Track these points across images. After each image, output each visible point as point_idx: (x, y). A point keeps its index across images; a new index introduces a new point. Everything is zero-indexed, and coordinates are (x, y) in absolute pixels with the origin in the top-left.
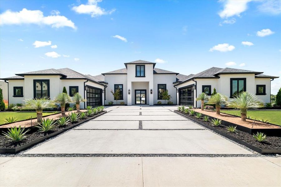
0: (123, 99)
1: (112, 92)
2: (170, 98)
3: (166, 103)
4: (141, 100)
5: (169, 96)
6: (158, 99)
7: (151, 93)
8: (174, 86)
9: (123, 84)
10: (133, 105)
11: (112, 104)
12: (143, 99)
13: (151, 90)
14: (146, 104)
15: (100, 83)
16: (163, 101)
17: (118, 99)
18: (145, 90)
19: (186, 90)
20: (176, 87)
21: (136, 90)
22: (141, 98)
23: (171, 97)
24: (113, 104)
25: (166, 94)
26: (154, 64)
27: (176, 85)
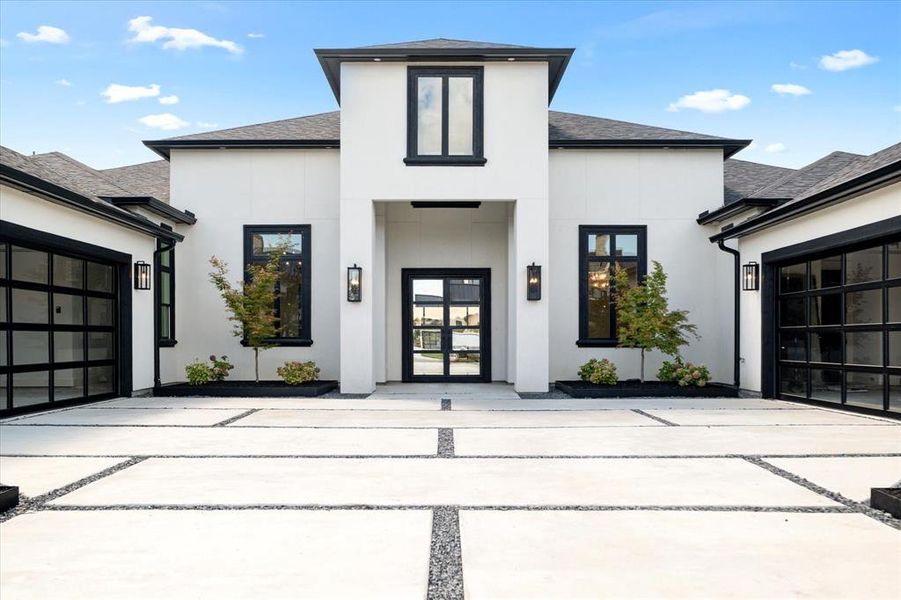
0: (309, 343)
1: (220, 283)
2: (684, 334)
3: (651, 374)
4: (446, 348)
5: (678, 316)
6: (584, 342)
7: (534, 293)
8: (718, 239)
9: (308, 227)
10: (383, 386)
11: (221, 375)
12: (466, 340)
13: (534, 271)
14: (485, 377)
15: (122, 209)
16: (622, 362)
17: (268, 342)
18: (484, 275)
19: (817, 267)
20: (731, 243)
21: (409, 275)
22: (446, 331)
23: (688, 327)
24: (232, 376)
25: (653, 304)
26: (557, 63)
27: (730, 232)
